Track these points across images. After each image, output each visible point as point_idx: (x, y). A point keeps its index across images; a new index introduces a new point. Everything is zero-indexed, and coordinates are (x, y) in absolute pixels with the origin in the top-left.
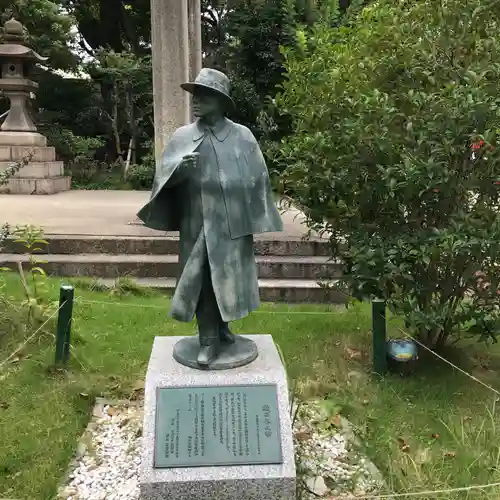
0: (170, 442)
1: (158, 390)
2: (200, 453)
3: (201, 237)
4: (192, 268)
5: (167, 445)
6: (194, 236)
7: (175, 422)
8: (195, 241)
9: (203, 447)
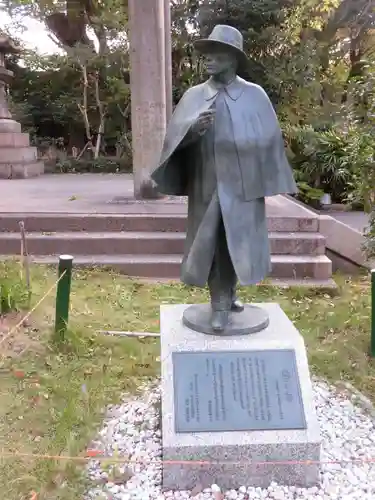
0: (190, 406)
1: (175, 355)
2: (221, 418)
3: (214, 200)
4: (206, 232)
5: (188, 409)
6: (205, 199)
7: (194, 386)
8: (207, 204)
9: (224, 412)
